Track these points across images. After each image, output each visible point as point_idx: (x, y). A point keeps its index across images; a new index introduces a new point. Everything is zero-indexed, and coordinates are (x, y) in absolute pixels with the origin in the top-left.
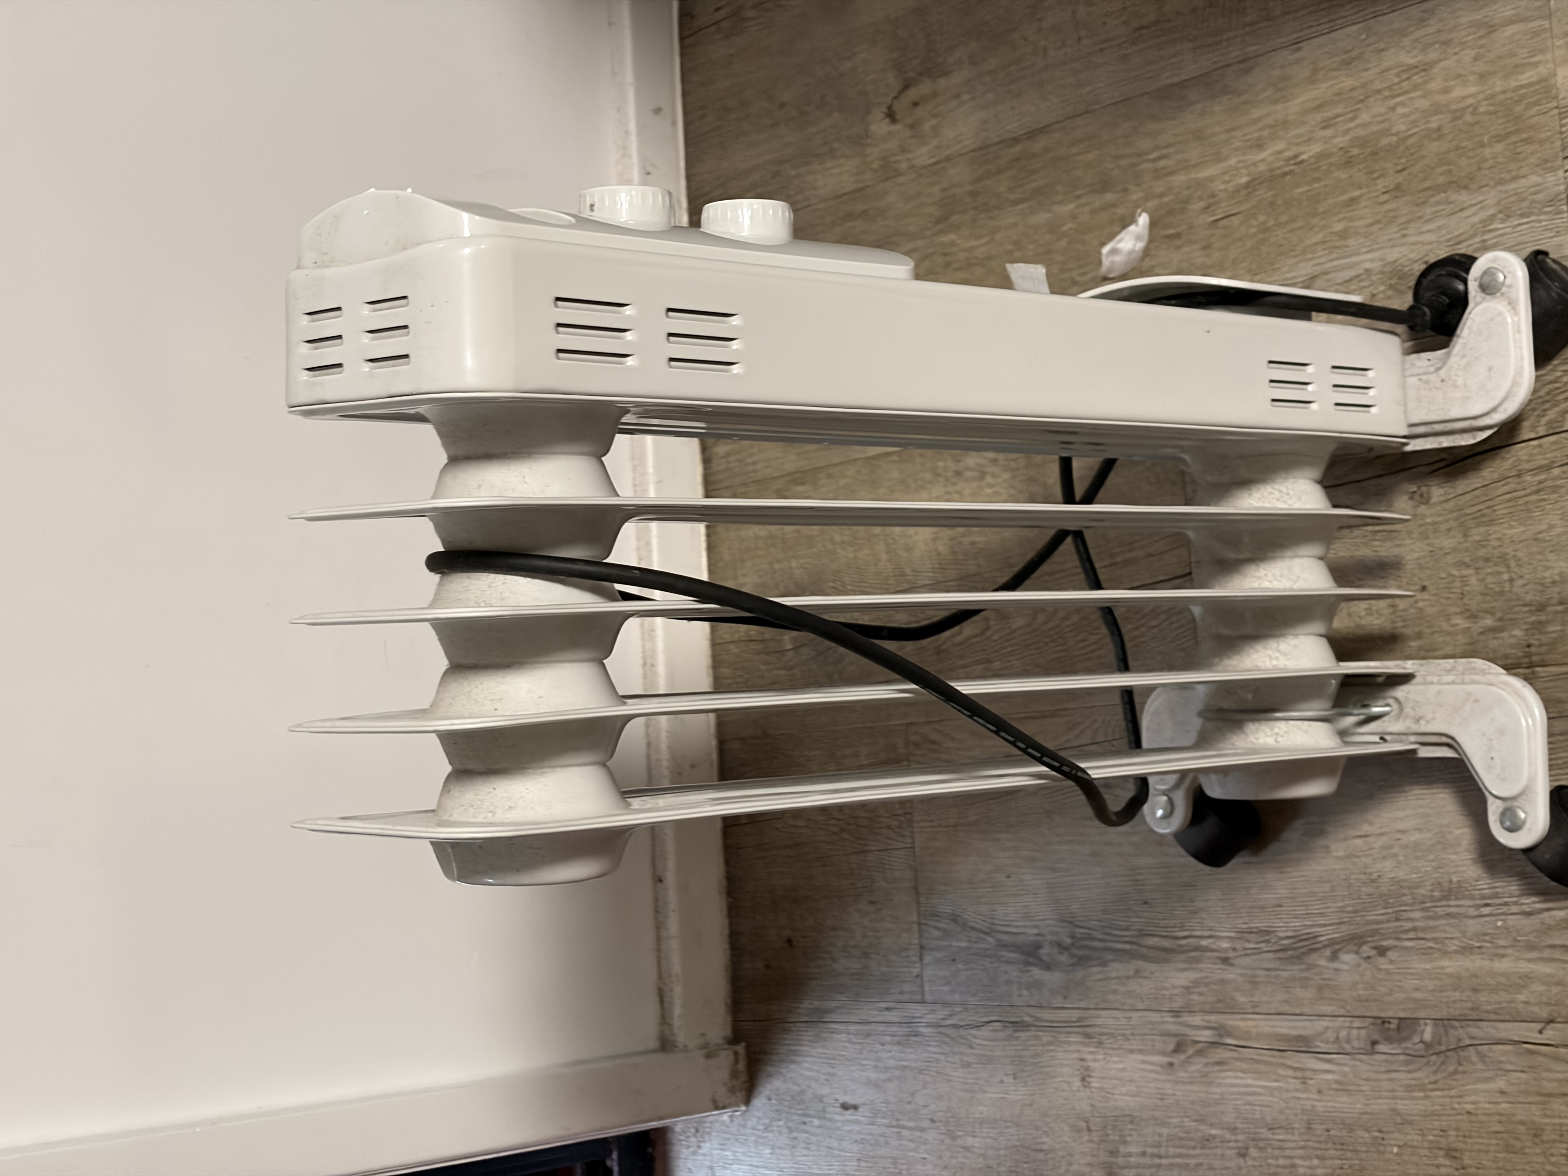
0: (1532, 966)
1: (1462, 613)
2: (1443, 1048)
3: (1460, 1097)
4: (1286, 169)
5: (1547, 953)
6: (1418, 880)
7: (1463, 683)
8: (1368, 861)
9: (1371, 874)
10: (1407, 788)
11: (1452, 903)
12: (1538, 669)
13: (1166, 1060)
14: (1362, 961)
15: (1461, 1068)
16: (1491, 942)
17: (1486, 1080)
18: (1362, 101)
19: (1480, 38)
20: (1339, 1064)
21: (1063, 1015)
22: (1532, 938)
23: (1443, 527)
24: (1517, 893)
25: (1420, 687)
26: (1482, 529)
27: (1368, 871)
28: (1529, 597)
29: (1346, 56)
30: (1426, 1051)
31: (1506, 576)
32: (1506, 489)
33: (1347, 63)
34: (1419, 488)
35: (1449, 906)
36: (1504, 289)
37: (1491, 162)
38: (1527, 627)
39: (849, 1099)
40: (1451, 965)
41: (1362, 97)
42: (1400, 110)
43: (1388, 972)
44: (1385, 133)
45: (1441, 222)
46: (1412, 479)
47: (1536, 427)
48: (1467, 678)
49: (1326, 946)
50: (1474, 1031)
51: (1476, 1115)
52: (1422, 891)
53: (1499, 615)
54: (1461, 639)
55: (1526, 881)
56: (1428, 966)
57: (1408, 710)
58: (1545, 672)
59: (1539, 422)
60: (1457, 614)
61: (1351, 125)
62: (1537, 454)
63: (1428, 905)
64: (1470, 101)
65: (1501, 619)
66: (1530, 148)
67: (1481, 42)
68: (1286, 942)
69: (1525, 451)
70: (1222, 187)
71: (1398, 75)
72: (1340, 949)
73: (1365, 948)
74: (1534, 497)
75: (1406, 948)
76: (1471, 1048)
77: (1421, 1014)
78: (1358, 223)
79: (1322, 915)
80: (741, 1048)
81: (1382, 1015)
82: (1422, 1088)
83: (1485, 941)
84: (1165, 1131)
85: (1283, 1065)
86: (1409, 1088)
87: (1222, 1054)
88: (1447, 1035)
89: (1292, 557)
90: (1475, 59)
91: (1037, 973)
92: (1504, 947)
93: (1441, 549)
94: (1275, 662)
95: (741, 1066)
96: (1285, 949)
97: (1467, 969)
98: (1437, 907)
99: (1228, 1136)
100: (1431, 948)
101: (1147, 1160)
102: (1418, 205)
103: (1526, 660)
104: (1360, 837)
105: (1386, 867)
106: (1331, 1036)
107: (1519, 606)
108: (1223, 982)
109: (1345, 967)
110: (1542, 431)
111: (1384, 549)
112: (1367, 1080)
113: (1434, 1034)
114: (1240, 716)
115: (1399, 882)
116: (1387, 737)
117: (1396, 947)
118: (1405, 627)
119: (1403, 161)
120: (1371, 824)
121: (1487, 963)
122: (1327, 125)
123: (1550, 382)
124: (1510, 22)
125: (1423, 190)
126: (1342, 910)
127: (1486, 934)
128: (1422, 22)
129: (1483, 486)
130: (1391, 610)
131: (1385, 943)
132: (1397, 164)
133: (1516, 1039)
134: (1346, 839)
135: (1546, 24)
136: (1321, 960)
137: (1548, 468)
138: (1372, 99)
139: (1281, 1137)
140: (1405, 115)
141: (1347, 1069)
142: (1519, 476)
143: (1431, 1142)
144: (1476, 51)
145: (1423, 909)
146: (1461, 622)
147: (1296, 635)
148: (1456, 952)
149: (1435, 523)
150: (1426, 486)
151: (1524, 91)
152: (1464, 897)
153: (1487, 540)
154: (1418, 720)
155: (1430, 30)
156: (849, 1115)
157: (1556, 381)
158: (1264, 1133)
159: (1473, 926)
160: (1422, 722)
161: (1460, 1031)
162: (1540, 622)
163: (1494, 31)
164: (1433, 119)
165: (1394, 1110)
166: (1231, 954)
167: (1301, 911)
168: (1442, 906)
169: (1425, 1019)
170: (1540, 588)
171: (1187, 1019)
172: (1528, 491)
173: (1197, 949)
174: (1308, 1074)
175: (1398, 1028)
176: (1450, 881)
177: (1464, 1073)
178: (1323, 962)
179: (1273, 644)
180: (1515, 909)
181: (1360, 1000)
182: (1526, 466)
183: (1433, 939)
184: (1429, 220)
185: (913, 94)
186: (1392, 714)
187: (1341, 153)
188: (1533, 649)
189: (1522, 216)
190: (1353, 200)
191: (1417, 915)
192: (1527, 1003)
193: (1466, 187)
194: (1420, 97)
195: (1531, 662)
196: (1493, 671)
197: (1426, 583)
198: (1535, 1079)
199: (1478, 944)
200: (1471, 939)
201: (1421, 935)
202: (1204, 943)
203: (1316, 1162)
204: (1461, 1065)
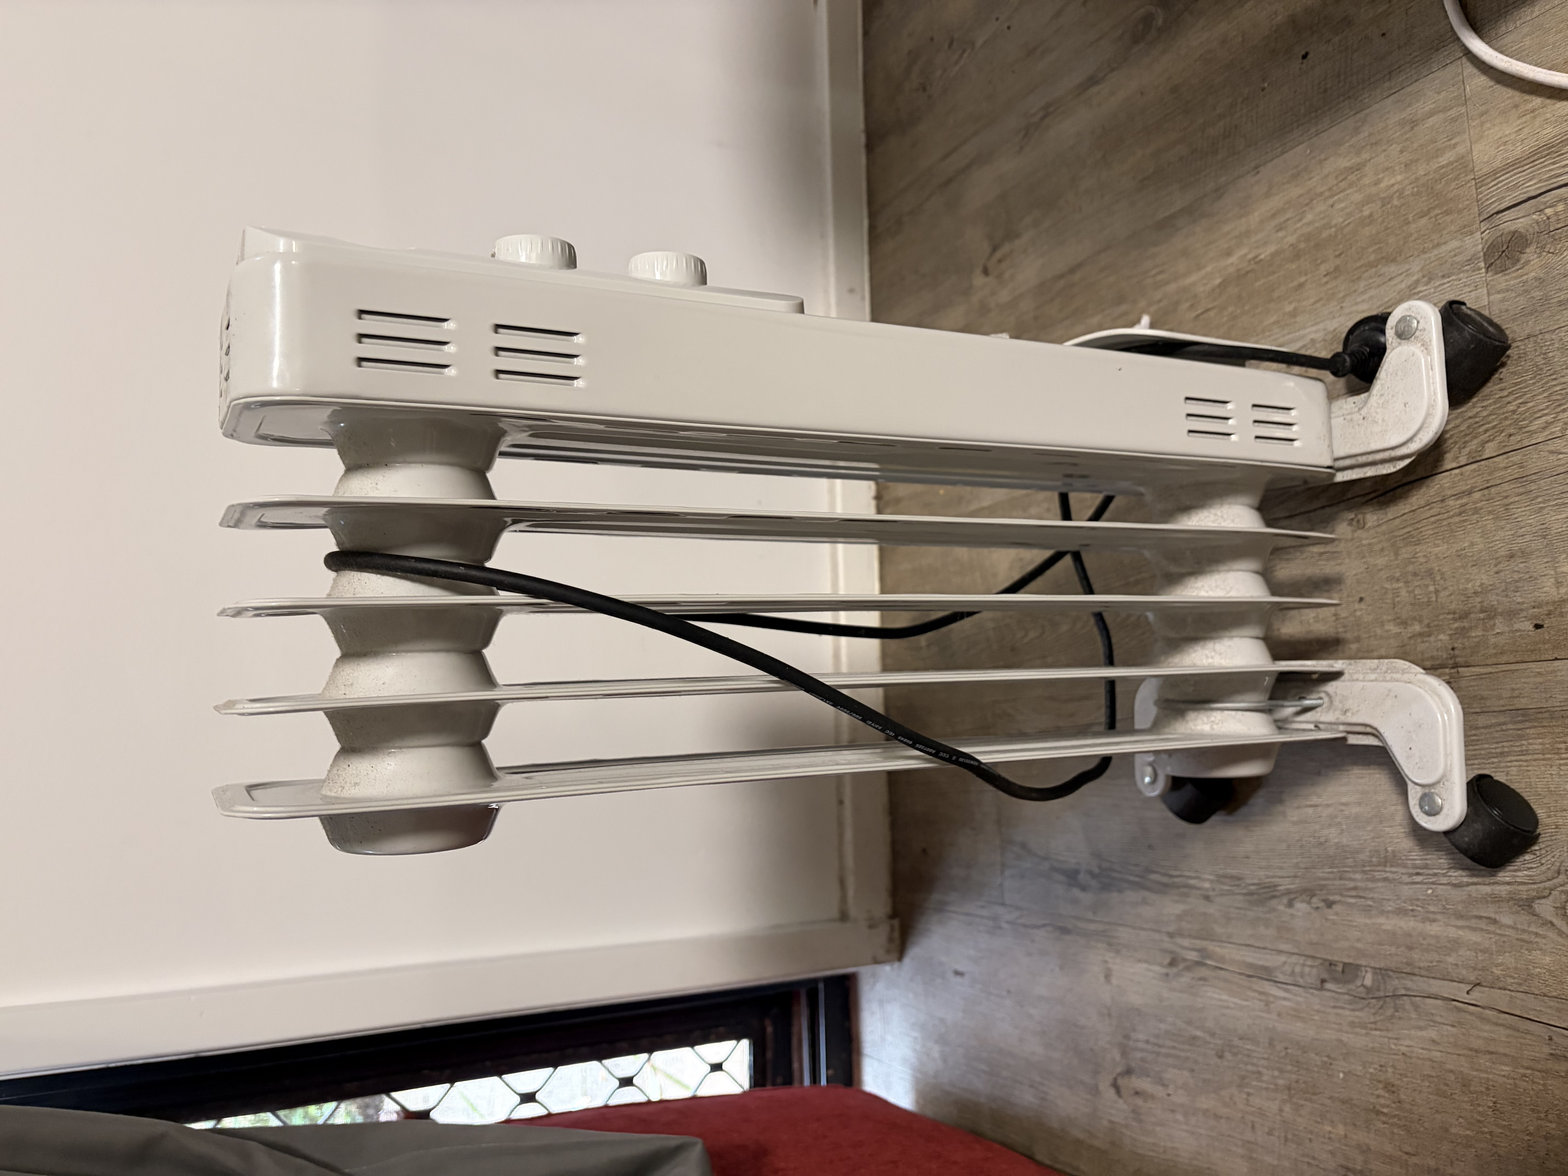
0: (1460, 932)
1: (1394, 620)
2: (1382, 994)
3: (1396, 1039)
4: (1249, 268)
5: (1474, 923)
6: (1358, 846)
7: (1385, 680)
8: (1317, 827)
9: (1319, 837)
10: (1349, 768)
11: (1388, 869)
12: (1460, 669)
13: (1164, 970)
14: (1313, 911)
15: (1397, 1014)
16: (1423, 907)
17: (1420, 1028)
18: (1307, 204)
19: (1405, 133)
20: (1295, 995)
21: (1092, 927)
22: (1460, 908)
23: (1377, 548)
24: (1446, 866)
25: (1348, 683)
26: (1410, 549)
27: (1316, 835)
28: (1453, 607)
29: (1295, 171)
30: (1368, 993)
31: (1432, 588)
32: (1432, 512)
33: (1295, 177)
34: (1356, 515)
35: (1386, 871)
36: (1418, 333)
37: (1415, 236)
38: (1452, 632)
39: (960, 968)
40: (1389, 923)
41: (1307, 201)
42: (1338, 206)
43: (1334, 923)
44: (1327, 226)
45: (1372, 292)
46: (1350, 509)
47: (1458, 457)
48: (1388, 677)
49: (1283, 895)
50: (1409, 984)
51: (1410, 1057)
52: (1362, 856)
53: (1426, 622)
54: (1394, 643)
55: (1452, 856)
56: (1368, 921)
57: (1337, 703)
58: (1468, 672)
59: (1460, 453)
60: (1389, 621)
61: (1299, 225)
62: (1459, 481)
63: (1368, 868)
64: (1396, 187)
65: (1428, 626)
66: (1448, 218)
67: (1405, 137)
68: (1252, 888)
69: (1448, 479)
70: (1202, 289)
71: (1336, 177)
72: (1296, 898)
73: (1315, 900)
74: (1457, 519)
75: (1349, 904)
76: (1405, 998)
77: (1363, 962)
78: (1305, 303)
79: (1281, 868)
80: (896, 922)
81: (1330, 958)
82: (1363, 1026)
83: (1417, 906)
84: (1163, 1026)
85: (1250, 988)
86: (1352, 1024)
87: (1203, 972)
88: (1385, 983)
89: (1228, 571)
90: (1402, 152)
91: (1076, 892)
92: (1433, 912)
93: (1375, 565)
94: (1210, 661)
95: (896, 934)
96: (1251, 894)
97: (1401, 928)
98: (1374, 871)
99: (1208, 1038)
100: (1370, 906)
101: (1149, 1047)
102: (1353, 281)
103: (1451, 662)
104: (1311, 806)
105: (1332, 834)
106: (1287, 969)
107: (1444, 613)
108: (1205, 914)
109: (1300, 914)
110: (1463, 461)
111: (1328, 568)
112: (1318, 1011)
113: (1373, 980)
114: (1182, 706)
115: (1343, 846)
116: (1321, 726)
117: (1339, 901)
118: (1345, 632)
119: (1341, 247)
120: (1319, 796)
121: (1420, 925)
122: (1279, 229)
123: (1470, 418)
124: (1431, 114)
125: (1356, 269)
126: (1296, 866)
127: (1418, 900)
128: (1357, 131)
129: (1410, 512)
130: (1334, 618)
131: (1331, 898)
132: (1335, 251)
133: (1446, 995)
134: (1298, 807)
135: (1463, 110)
136: (1280, 906)
137: (1470, 493)
138: (1315, 202)
139: (1248, 1047)
140: (1342, 209)
141: (1300, 999)
142: (1443, 501)
143: (1371, 1074)
144: (1401, 145)
145: (1364, 872)
146: (1393, 629)
147: (1232, 637)
148: (1393, 912)
149: (1370, 544)
150: (1361, 513)
151: (1444, 170)
152: (1398, 865)
153: (1414, 558)
154: (1345, 712)
155: (1362, 136)
156: (958, 979)
157: (1475, 416)
158: (1236, 1042)
159: (1406, 891)
160: (1349, 714)
161: (1396, 982)
162: (1464, 628)
163: (1416, 125)
164: (1365, 208)
165: (1340, 1041)
166: (1211, 893)
167: (1264, 863)
168: (1379, 871)
169: (1365, 966)
170: (1463, 598)
171: (1179, 940)
172: (1451, 513)
173: (1187, 886)
174: (1271, 999)
175: (1343, 972)
176: (1386, 850)
177: (1400, 1018)
178: (1281, 908)
179: (1210, 645)
180: (1444, 880)
181: (1311, 943)
182: (1449, 492)
183: (1372, 898)
184: (1362, 293)
185: (999, 254)
186: (1324, 706)
187: (1291, 248)
188: (1457, 652)
189: (1443, 277)
190: (1301, 285)
191: (1358, 876)
192: (1456, 965)
193: (1394, 260)
194: (1356, 192)
195: (1455, 663)
196: (1413, 671)
197: (1363, 595)
198: (1464, 1034)
199: (1410, 908)
200: (1405, 902)
201: (1361, 894)
202: (1192, 882)
203: (1276, 1073)
204: (1397, 1011)
